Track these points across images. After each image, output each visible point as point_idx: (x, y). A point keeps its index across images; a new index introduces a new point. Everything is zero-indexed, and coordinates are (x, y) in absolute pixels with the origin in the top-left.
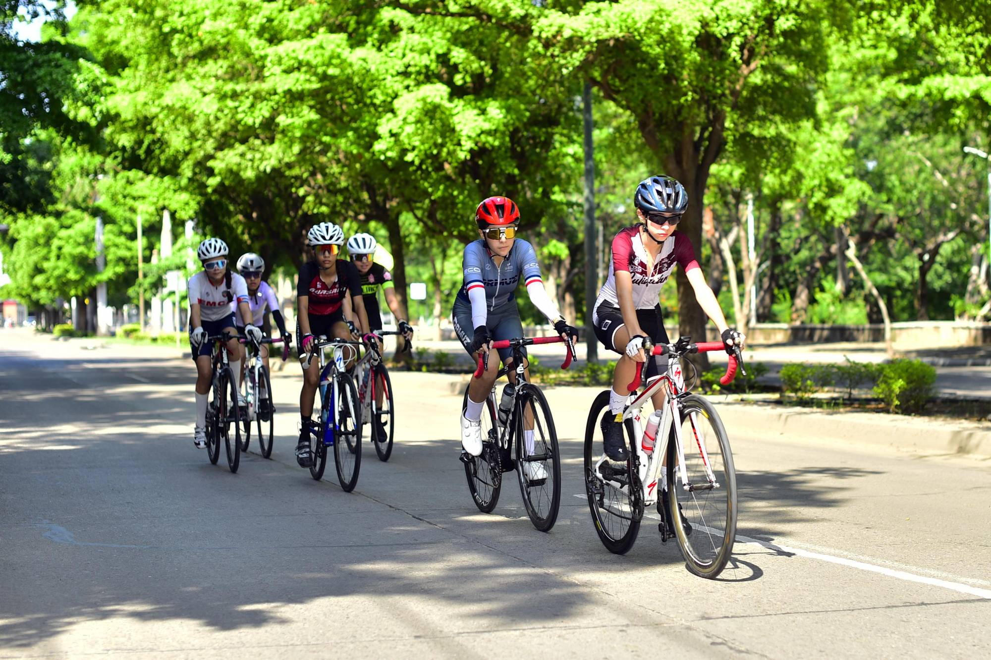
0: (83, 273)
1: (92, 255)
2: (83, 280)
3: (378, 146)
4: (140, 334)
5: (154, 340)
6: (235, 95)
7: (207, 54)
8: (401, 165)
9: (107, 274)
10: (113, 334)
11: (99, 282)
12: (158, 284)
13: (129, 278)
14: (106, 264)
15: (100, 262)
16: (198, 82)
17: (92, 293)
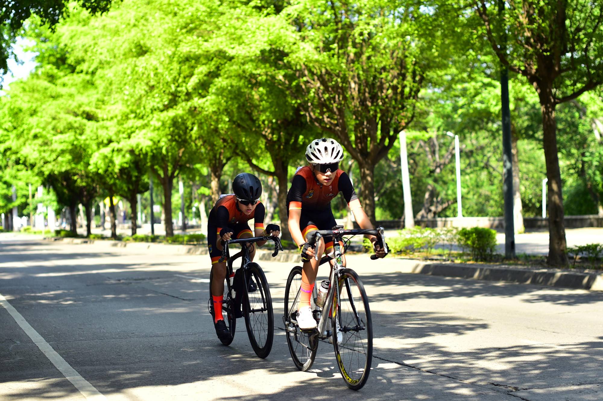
0: (6, 202)
1: (10, 194)
2: (6, 206)
3: (90, 168)
4: (30, 231)
5: (35, 233)
6: (44, 151)
7: (36, 137)
8: (97, 174)
9: (17, 202)
10: (20, 231)
11: (14, 207)
12: (36, 209)
13: (24, 205)
14: (17, 197)
15: (14, 197)
16: (33, 146)
17: (11, 211)
